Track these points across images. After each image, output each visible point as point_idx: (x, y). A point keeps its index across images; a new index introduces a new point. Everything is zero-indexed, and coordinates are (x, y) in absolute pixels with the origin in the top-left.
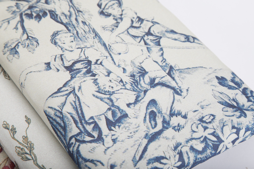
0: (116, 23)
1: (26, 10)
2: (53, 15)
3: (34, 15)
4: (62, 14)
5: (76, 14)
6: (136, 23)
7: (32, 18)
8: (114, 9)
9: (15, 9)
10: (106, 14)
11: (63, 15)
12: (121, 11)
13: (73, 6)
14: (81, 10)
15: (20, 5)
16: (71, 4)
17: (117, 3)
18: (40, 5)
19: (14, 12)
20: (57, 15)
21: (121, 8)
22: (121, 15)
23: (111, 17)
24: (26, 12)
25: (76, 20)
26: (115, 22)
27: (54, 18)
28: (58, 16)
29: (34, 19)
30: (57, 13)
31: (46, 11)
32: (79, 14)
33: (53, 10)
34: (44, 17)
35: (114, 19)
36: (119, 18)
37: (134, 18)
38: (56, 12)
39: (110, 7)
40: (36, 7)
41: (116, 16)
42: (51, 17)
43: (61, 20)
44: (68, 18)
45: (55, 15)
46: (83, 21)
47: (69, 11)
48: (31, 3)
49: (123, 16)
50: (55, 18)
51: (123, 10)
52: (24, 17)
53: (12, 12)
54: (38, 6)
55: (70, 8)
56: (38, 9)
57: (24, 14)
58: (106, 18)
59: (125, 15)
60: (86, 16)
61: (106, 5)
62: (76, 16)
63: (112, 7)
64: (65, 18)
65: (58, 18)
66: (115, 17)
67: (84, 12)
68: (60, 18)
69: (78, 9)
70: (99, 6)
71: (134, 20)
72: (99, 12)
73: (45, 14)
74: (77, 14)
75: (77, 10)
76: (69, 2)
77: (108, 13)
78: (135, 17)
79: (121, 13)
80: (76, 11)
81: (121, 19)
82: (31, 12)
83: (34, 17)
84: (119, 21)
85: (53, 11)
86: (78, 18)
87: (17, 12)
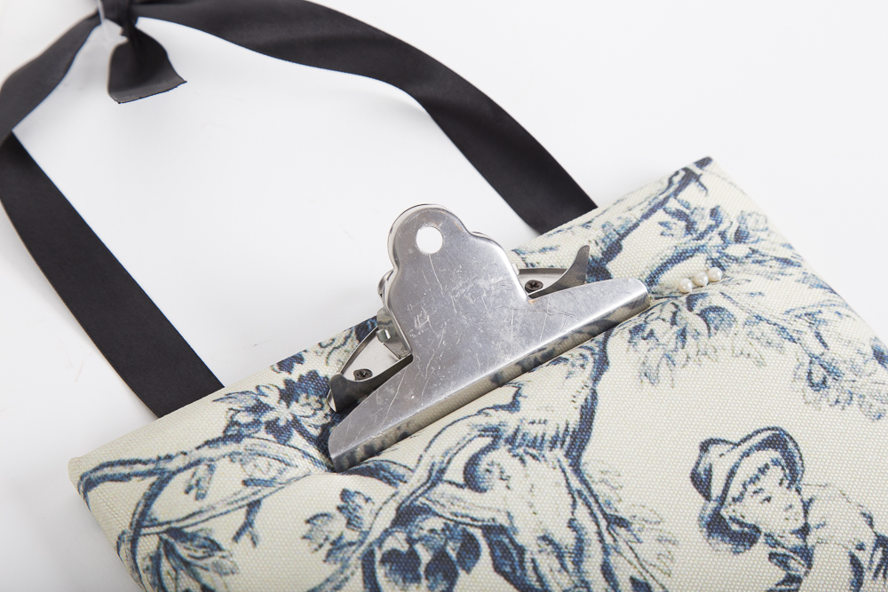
0: (783, 583)
1: (387, 533)
2: (506, 553)
3: (425, 556)
4: (543, 544)
5: (602, 540)
6: (876, 575)
7: (417, 579)
8: (768, 499)
9: (338, 526)
10: (735, 527)
11: (550, 548)
12: (799, 507)
13: (586, 493)
14: (623, 513)
15: (359, 500)
16: (576, 484)
17: (776, 463)
18: (442, 501)
19: (337, 545)
20: (521, 550)
21: (798, 491)
22: (804, 531)
23: (761, 549)
24: (390, 544)
25: (607, 571)
26: (780, 574)
27: (508, 569)
28: (528, 556)
29: (424, 582)
30: (519, 540)
31: (471, 530)
32: (615, 540)
33: (502, 520)
34: (468, 571)
35: (772, 556)
36: (794, 550)
37: (861, 547)
38: (515, 531)
39: (751, 488)
40: (427, 511)
41: (782, 541)
42: (498, 568)
43: (540, 579)
44: (570, 566)
45: (514, 553)
46: (638, 577)
47: (572, 524)
48: (404, 490)
49: (811, 540)
50: (514, 570)
51: (811, 500)
52: (380, 572)
53: (327, 547)
54: (435, 502)
55: (574, 505)
56: (437, 524)
57: (378, 556)
58: (736, 553)
59: (822, 533)
60: (648, 550)
61: (732, 474)
62: (605, 550)
63: (759, 485)
64: (556, 565)
65: (529, 566)
66: (777, 544)
67: (635, 527)
68: (535, 568)
69: (608, 511)
70: (701, 481)
71: (863, 557)
72: (701, 518)
73: (469, 550)
74: (608, 539)
75: (605, 515)
76: (569, 470)
77: (741, 524)
78: (869, 541)
79: (799, 524)
80: (603, 523)
81: (806, 555)
82: (411, 541)
83: (422, 570)
84: (797, 566)
85: (502, 530)
86: (614, 559)
87: (351, 544)
